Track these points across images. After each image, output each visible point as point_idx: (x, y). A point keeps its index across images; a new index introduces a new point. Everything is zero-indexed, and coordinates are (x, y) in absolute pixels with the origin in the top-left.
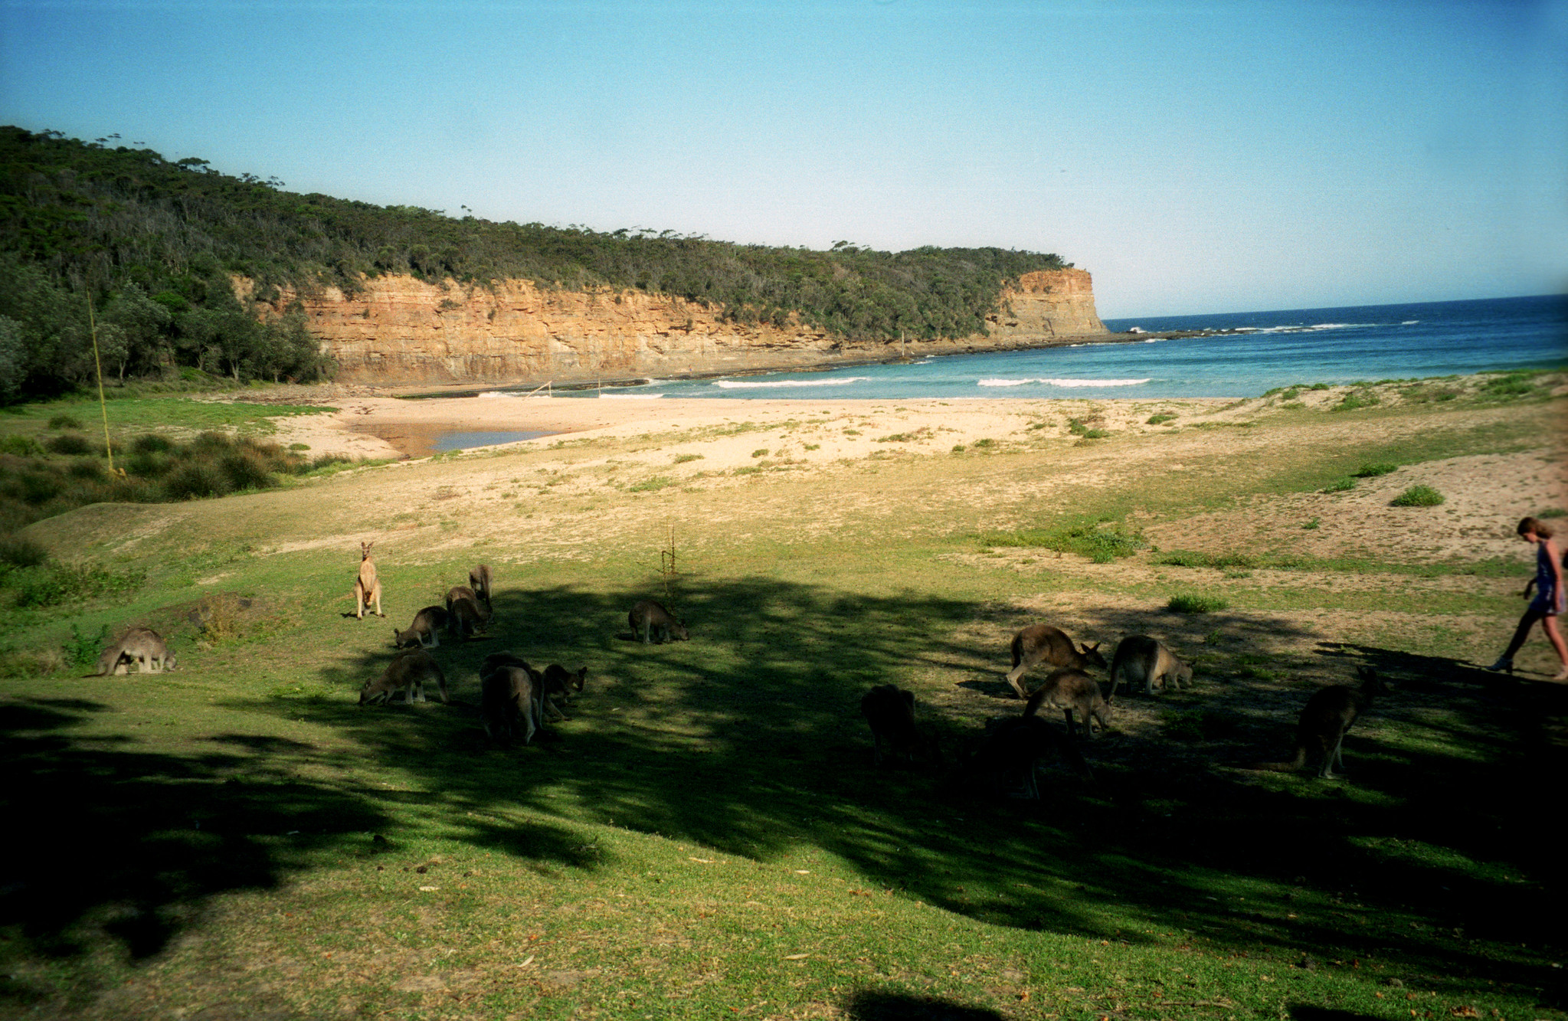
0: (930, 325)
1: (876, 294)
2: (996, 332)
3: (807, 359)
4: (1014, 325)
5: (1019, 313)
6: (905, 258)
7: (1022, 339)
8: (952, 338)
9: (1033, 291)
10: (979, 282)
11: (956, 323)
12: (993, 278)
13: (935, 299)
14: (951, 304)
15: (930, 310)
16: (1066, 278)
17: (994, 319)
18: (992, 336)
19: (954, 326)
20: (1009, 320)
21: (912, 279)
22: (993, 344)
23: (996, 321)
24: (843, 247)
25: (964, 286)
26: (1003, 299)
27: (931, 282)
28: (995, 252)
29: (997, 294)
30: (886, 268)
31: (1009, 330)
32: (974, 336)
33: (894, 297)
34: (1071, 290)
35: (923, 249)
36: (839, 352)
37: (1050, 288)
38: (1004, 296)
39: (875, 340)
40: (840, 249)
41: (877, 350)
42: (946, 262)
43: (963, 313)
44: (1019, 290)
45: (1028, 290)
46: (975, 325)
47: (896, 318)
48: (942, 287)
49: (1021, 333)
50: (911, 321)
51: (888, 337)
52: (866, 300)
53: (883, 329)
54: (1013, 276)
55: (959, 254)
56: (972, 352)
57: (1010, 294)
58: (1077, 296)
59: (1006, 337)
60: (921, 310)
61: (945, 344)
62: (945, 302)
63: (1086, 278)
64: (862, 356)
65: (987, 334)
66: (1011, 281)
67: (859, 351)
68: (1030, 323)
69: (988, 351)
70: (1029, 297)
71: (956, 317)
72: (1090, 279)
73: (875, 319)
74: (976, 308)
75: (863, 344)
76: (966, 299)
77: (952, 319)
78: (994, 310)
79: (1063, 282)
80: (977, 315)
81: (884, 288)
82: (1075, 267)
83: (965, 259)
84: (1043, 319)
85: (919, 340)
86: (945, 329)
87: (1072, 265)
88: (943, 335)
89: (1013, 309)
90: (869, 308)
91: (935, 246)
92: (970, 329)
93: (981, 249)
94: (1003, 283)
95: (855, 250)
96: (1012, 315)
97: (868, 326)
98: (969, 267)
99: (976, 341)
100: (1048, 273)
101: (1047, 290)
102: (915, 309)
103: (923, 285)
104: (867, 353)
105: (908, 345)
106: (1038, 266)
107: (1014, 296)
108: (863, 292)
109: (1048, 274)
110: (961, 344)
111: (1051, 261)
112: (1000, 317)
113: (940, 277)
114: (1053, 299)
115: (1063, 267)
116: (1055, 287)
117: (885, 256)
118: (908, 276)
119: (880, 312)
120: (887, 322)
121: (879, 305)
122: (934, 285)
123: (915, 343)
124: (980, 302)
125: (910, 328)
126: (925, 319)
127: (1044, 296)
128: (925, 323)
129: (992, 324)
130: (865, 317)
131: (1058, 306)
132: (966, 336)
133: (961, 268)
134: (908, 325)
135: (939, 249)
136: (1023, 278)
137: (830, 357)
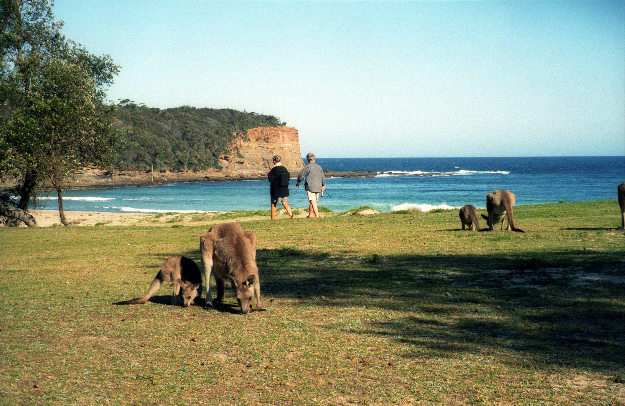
0: (179, 161)
1: (141, 139)
2: (227, 168)
3: (86, 181)
4: (242, 163)
5: (246, 155)
6: (168, 114)
7: (246, 172)
8: (195, 171)
9: (257, 140)
10: (217, 133)
11: (199, 160)
12: (228, 131)
13: (184, 143)
14: (195, 147)
15: (181, 151)
16: (280, 132)
17: (226, 158)
18: (224, 170)
19: (197, 162)
20: (238, 160)
21: (170, 129)
22: (224, 176)
23: (227, 160)
24: (126, 104)
25: (206, 136)
26: (234, 145)
27: (183, 132)
28: (232, 112)
29: (230, 141)
30: (153, 120)
31: (238, 166)
32: (210, 170)
33: (154, 140)
34: (283, 141)
35: (183, 108)
36: (111, 177)
37: (268, 139)
38: (235, 143)
39: (139, 170)
40: (124, 105)
41: (140, 177)
42: (197, 118)
43: (204, 154)
44: (246, 139)
45: (253, 139)
46: (212, 162)
47: (155, 155)
48: (189, 135)
49: (247, 168)
50: (166, 158)
51: (148, 168)
52: (133, 143)
53: (146, 162)
54: (243, 130)
55: (207, 112)
56: (207, 180)
57: (240, 142)
58: (288, 145)
59: (235, 171)
60: (174, 151)
61: (189, 174)
62: (192, 146)
63: (294, 133)
64: (129, 180)
65: (220, 169)
66: (241, 133)
67: (127, 177)
68: (253, 161)
69: (218, 180)
70: (253, 144)
71: (199, 156)
72: (297, 134)
73: (139, 155)
74: (213, 151)
75: (130, 172)
76: (206, 145)
77: (196, 157)
78: (227, 152)
79: (278, 135)
80: (214, 155)
81: (147, 135)
82: (287, 125)
83: (210, 116)
84: (264, 159)
85: (171, 171)
86: (190, 164)
87: (285, 124)
88: (189, 168)
89: (241, 152)
90: (136, 148)
91: (191, 106)
92: (208, 165)
93: (223, 110)
94: (235, 134)
95: (133, 106)
96: (240, 156)
97: (135, 160)
98: (212, 122)
99: (212, 173)
100: (267, 128)
101: (266, 140)
102: (169, 150)
103: (178, 134)
104: (132, 179)
105: (163, 174)
106: (261, 124)
107: (242, 143)
108: (132, 137)
109: (268, 130)
110: (201, 174)
111: (271, 121)
112: (231, 157)
113: (189, 129)
114: (270, 146)
115: (279, 125)
116: (272, 138)
117: (156, 111)
118: (167, 127)
119: (143, 151)
120: (148, 158)
121: (143, 146)
122: (184, 134)
123: (168, 173)
124: (217, 147)
125: (165, 163)
126: (176, 157)
127: (264, 144)
128: (177, 160)
129: (225, 162)
130: (133, 154)
131: (274, 151)
132: (205, 169)
133: (206, 123)
134: (164, 160)
135: (194, 108)
136: (249, 131)
137: (103, 180)
